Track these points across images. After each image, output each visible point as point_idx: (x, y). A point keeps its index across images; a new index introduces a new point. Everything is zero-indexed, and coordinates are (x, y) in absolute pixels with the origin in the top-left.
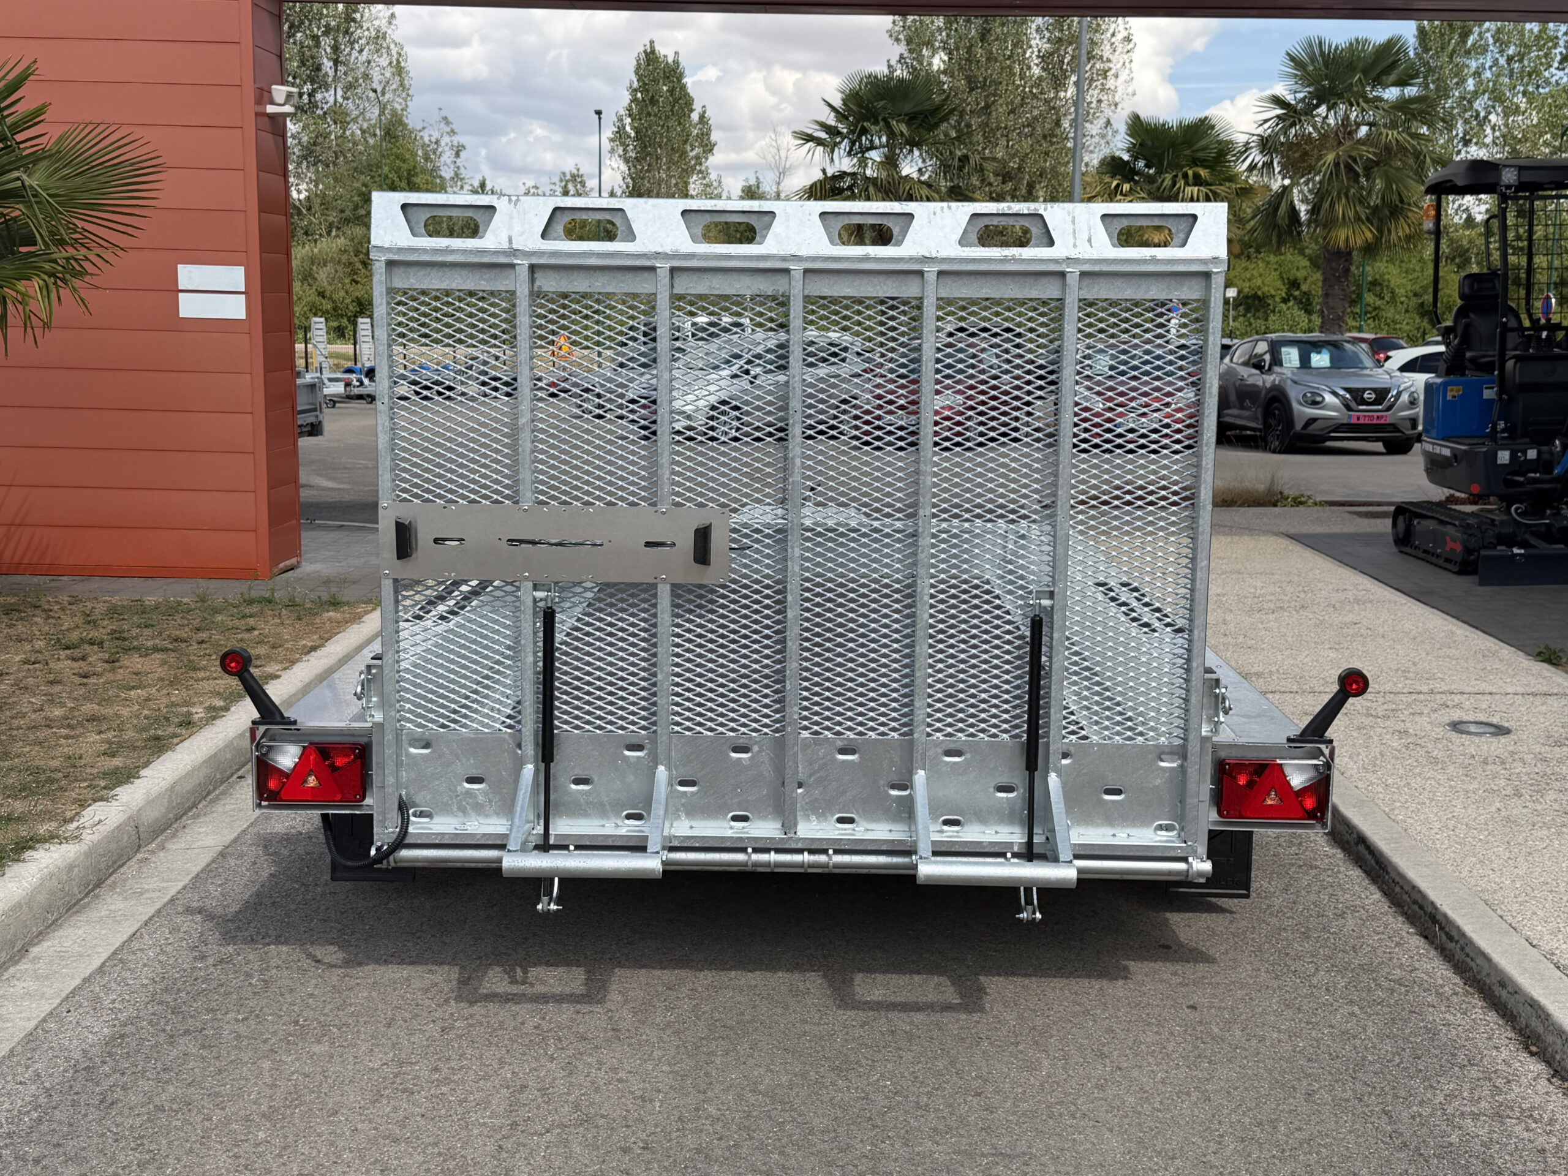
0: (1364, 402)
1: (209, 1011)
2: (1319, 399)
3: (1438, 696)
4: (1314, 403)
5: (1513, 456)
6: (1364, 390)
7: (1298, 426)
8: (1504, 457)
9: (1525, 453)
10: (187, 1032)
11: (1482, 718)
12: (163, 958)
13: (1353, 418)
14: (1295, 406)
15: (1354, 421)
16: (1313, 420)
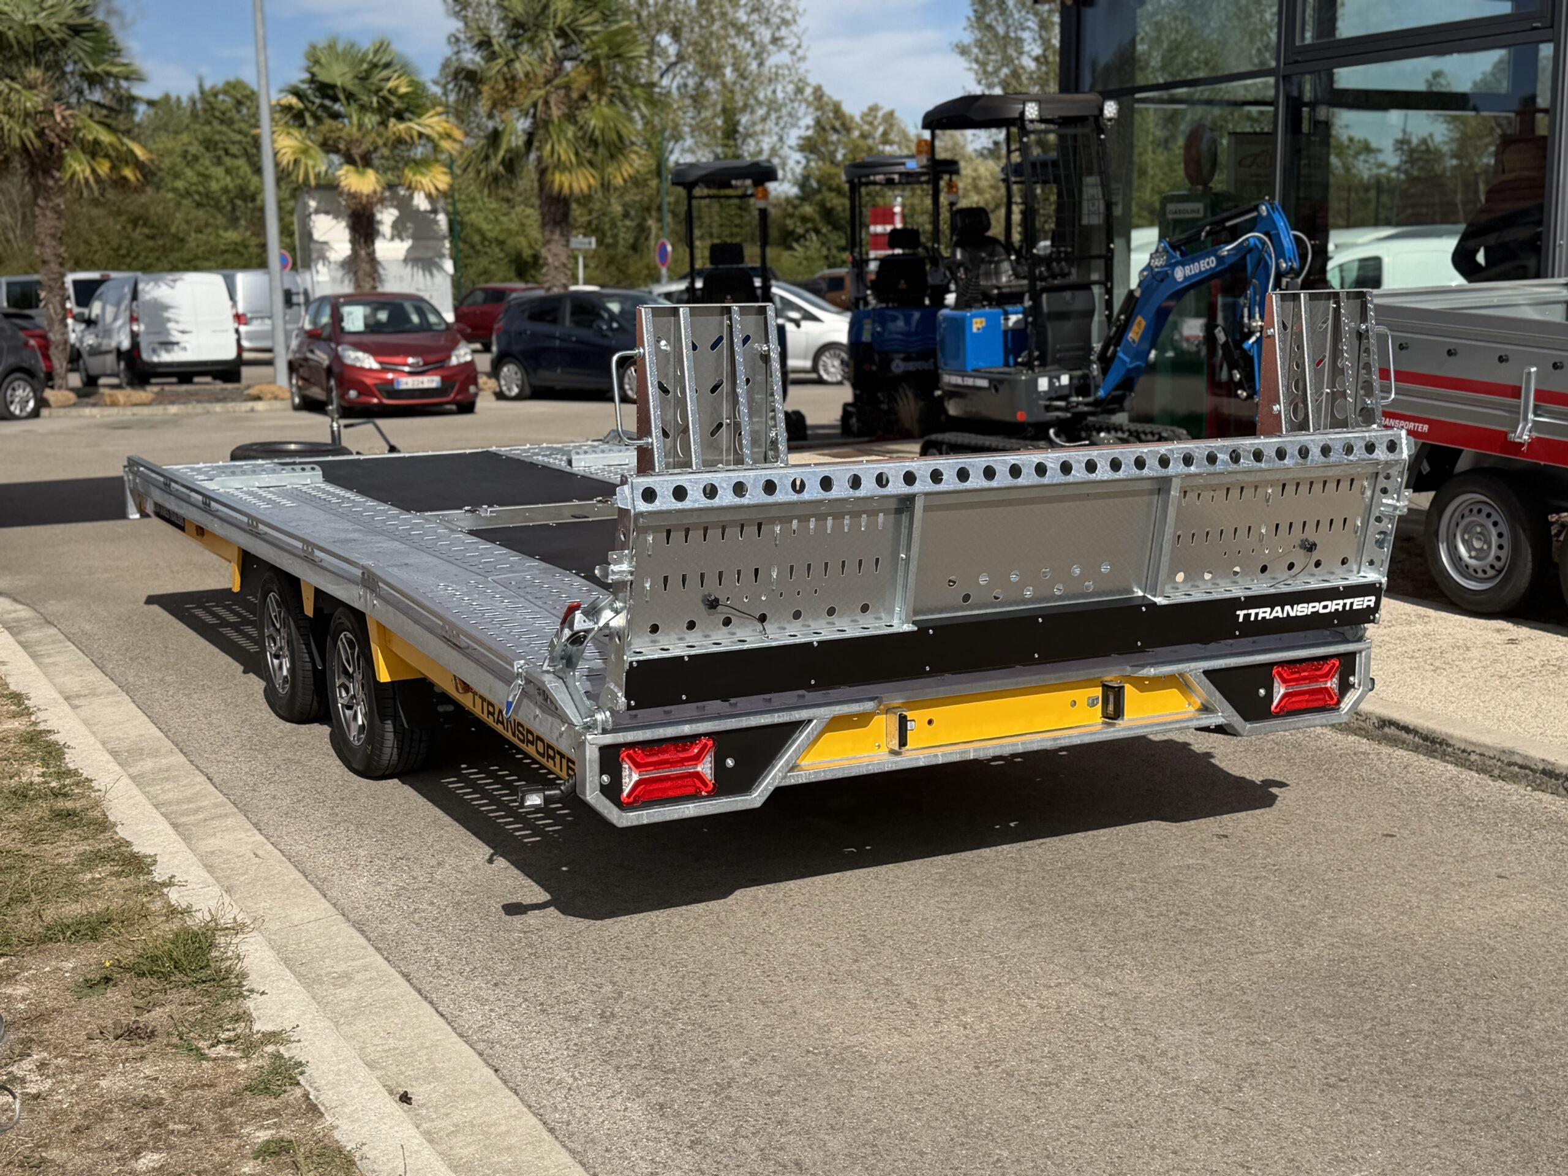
5: (1051, 383)
8: (1043, 384)
9: (1059, 379)
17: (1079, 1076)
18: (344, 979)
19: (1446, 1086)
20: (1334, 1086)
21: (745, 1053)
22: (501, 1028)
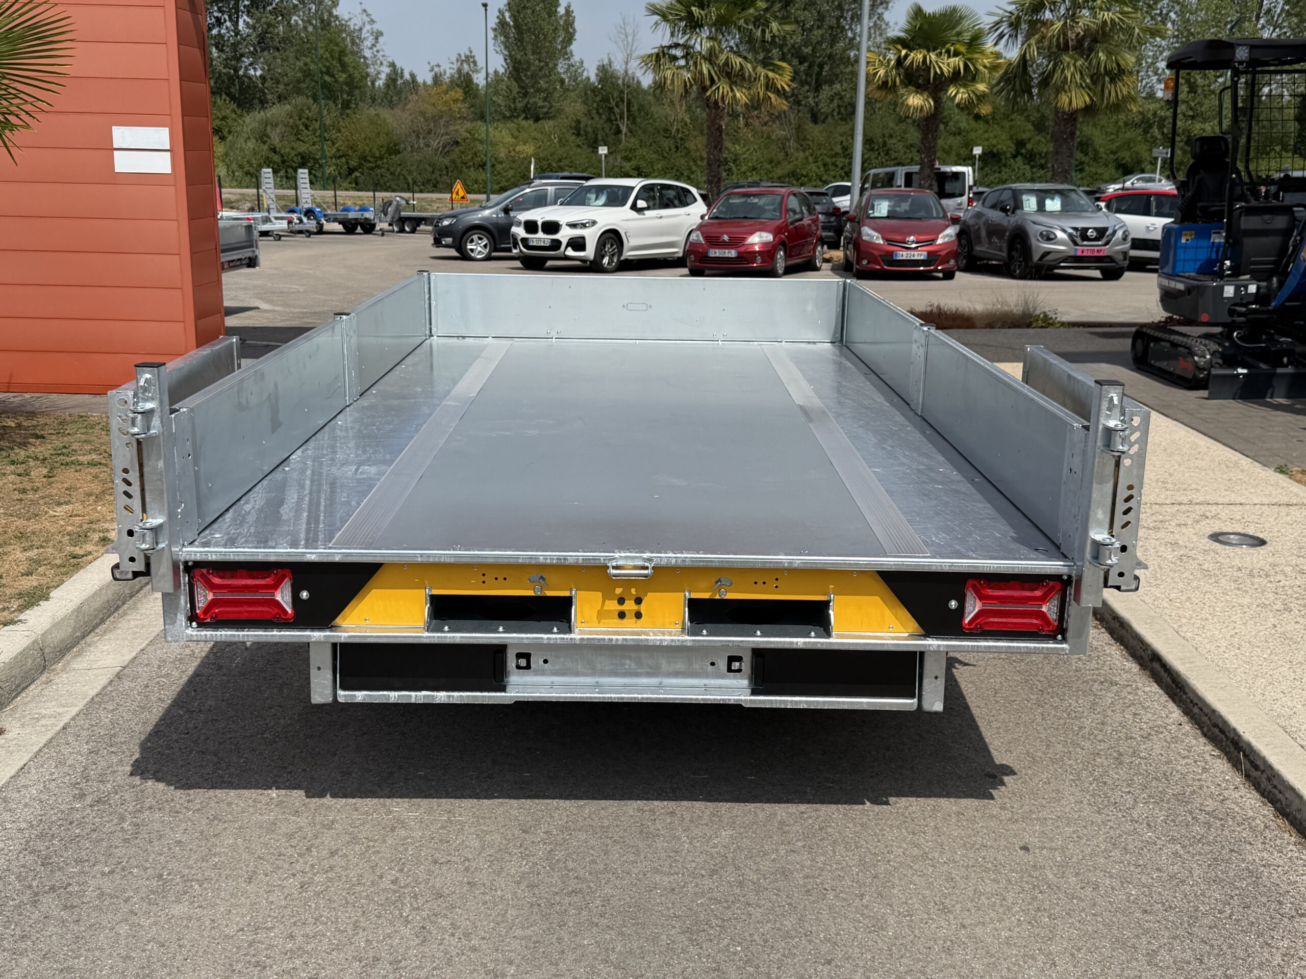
0: (1087, 239)
1: (79, 861)
2: (1052, 236)
3: (1197, 507)
4: (1049, 240)
5: (1237, 290)
6: (1087, 229)
7: (1036, 258)
8: (1229, 291)
9: (1246, 287)
10: (53, 889)
11: (1239, 529)
12: (44, 797)
13: (1079, 251)
14: (1034, 242)
15: (1079, 254)
16: (1047, 253)
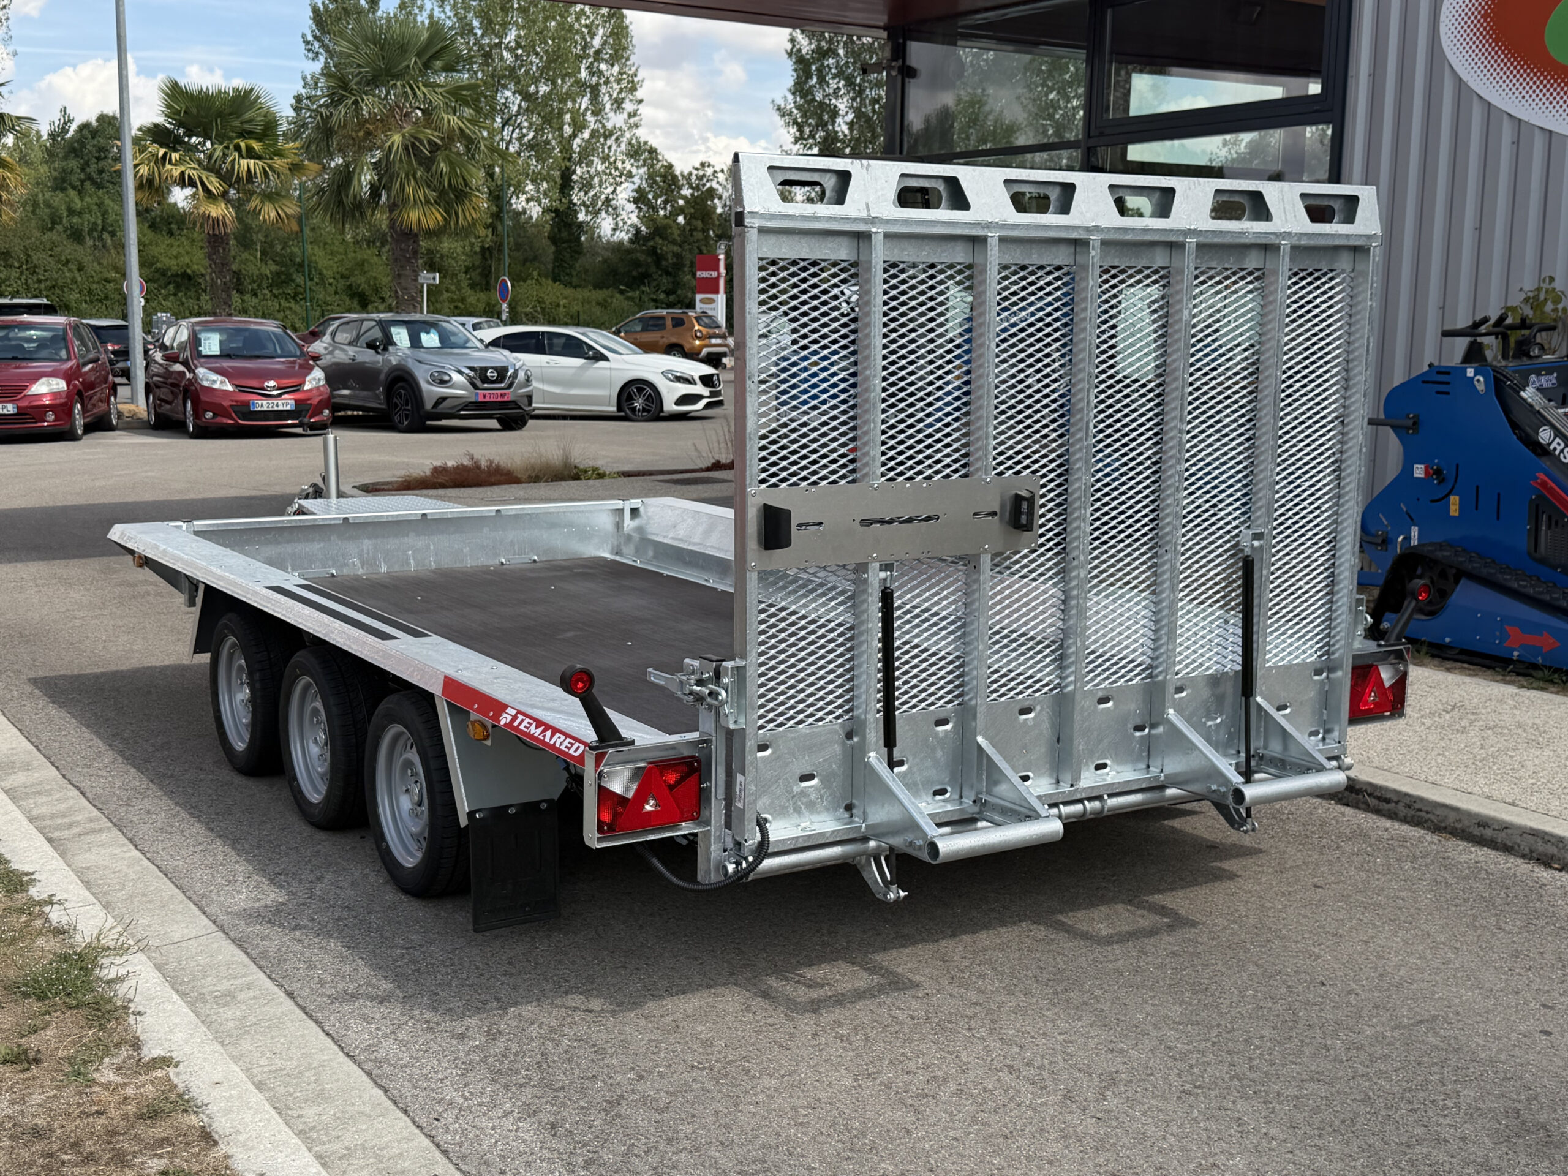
0: (485, 380)
2: (446, 378)
4: (442, 382)
6: (486, 369)
7: (429, 405)
13: (480, 396)
14: (424, 386)
15: (481, 399)
16: (443, 399)
17: (952, 1086)
18: (228, 998)
19: (1293, 1091)
20: (1189, 1093)
21: (633, 1069)
22: (388, 1048)
